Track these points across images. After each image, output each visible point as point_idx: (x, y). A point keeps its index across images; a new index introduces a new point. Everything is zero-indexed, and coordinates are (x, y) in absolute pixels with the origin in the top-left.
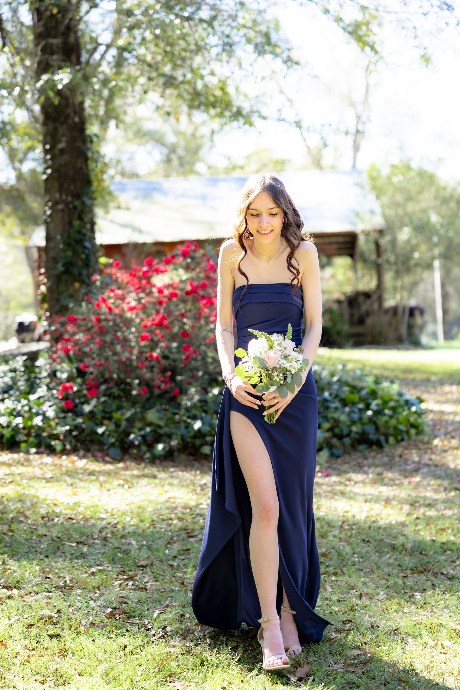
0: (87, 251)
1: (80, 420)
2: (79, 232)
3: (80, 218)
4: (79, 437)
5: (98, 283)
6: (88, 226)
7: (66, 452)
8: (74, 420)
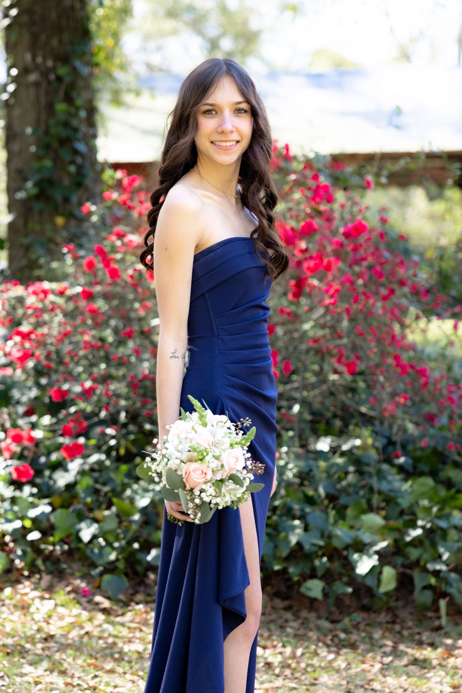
0: (79, 160)
1: (44, 508)
2: (66, 124)
3: (69, 99)
4: (43, 546)
5: (94, 219)
6: (83, 114)
7: (13, 576)
8: (33, 505)
